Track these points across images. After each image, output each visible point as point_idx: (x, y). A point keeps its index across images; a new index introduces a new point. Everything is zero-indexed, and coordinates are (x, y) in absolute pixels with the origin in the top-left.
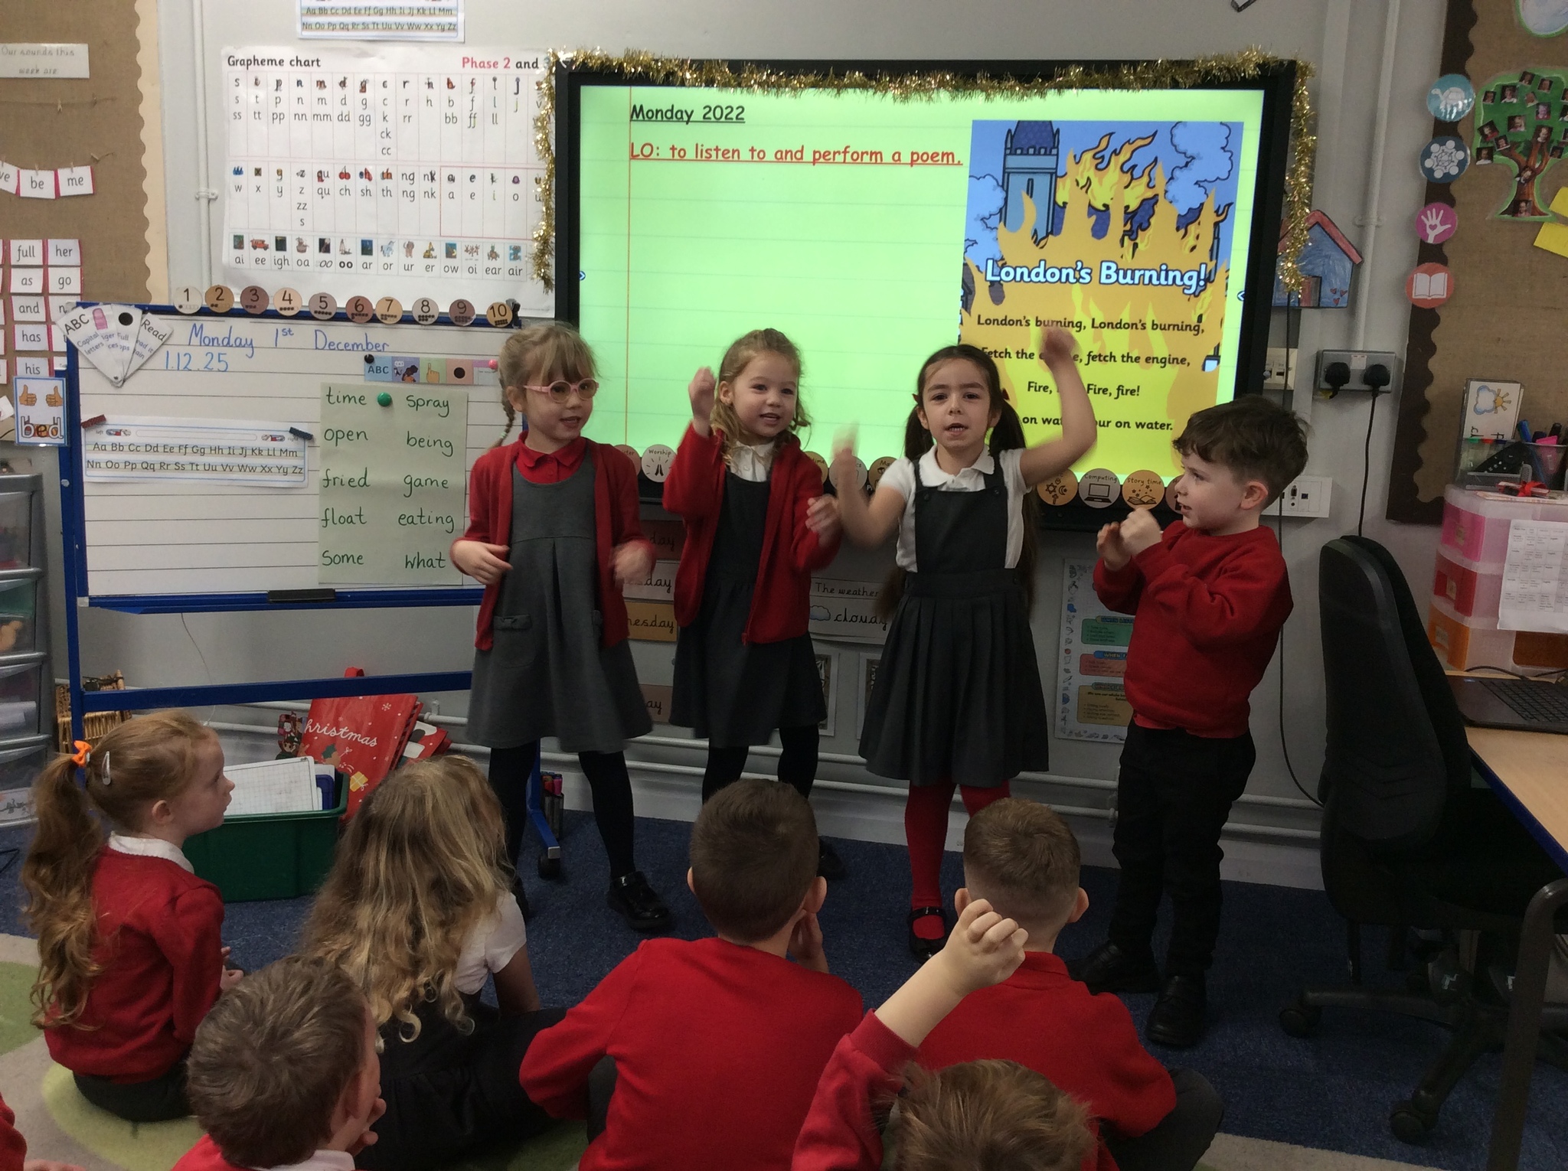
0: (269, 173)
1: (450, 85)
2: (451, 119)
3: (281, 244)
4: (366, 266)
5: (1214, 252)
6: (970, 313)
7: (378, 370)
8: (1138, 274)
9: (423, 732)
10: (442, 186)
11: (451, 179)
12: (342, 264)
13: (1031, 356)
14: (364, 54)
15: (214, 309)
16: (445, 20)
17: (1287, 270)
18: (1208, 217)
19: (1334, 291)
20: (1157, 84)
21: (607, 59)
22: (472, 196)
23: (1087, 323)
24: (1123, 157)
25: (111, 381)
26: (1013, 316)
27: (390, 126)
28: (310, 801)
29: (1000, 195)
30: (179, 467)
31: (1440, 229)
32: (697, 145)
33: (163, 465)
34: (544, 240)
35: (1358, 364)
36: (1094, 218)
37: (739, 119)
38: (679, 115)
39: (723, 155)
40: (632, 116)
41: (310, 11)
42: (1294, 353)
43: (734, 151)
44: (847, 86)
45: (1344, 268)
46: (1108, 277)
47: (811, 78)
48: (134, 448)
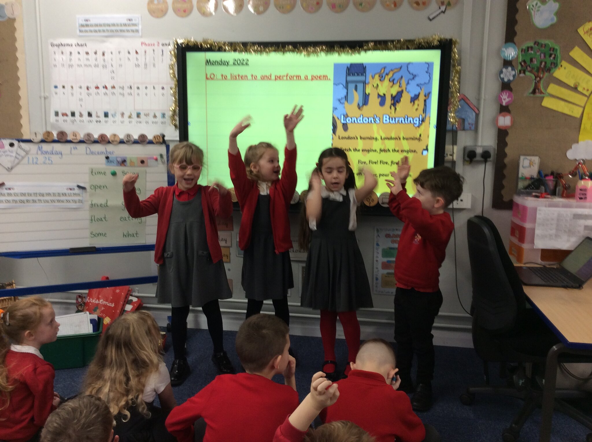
0: (68, 88)
1: (137, 52)
2: (138, 66)
3: (73, 114)
4: (106, 122)
5: (425, 111)
6: (335, 135)
7: (112, 162)
8: (397, 120)
9: (132, 300)
10: (135, 91)
11: (138, 88)
12: (97, 121)
13: (359, 150)
14: (104, 42)
15: (47, 140)
16: (134, 28)
17: (451, 117)
18: (422, 98)
19: (469, 124)
20: (401, 48)
21: (196, 42)
22: (146, 94)
23: (379, 138)
24: (390, 75)
25: (6, 169)
26: (352, 135)
27: (114, 69)
28: (88, 329)
29: (345, 91)
30: (34, 201)
31: (507, 100)
32: (231, 75)
33: (28, 201)
34: (174, 111)
35: (479, 151)
36: (380, 99)
37: (247, 64)
38: (224, 63)
39: (241, 78)
40: (206, 63)
41: (82, 26)
42: (455, 148)
43: (245, 76)
44: (286, 51)
45: (473, 115)
46: (386, 120)
47: (273, 48)
48: (16, 195)
